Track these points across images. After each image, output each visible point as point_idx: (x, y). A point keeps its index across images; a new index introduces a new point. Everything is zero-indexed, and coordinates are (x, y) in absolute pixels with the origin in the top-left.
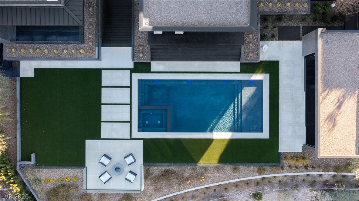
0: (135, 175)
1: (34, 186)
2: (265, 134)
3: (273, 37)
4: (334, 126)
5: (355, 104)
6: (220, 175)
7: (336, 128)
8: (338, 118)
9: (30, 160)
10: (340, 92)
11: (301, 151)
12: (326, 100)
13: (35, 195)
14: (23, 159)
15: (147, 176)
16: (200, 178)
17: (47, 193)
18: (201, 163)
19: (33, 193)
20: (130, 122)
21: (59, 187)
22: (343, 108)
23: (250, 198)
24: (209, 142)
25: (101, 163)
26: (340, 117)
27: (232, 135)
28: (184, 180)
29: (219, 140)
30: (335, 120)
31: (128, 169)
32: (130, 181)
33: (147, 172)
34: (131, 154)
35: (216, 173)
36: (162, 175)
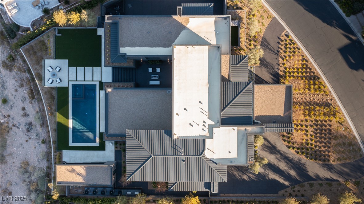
0: (52, 83)
1: (46, 35)
2: (71, 144)
3: (116, 148)
4: (70, 172)
5: (79, 181)
6: (53, 123)
7: (69, 172)
8: (73, 173)
9: (58, 33)
10: (85, 175)
11: (63, 161)
12: (81, 168)
13: (42, 35)
14: (58, 29)
15: (52, 88)
16: (50, 113)
17: (43, 41)
18: (58, 114)
19: (43, 34)
20: (76, 81)
21: (46, 46)
22: (78, 176)
23: (43, 138)
24: (67, 118)
25: (57, 68)
26: (74, 174)
27: (71, 128)
28: (50, 106)
29: (68, 122)
30: (73, 172)
31: (54, 79)
32: (48, 81)
33: (53, 88)
34: (61, 81)
35: (53, 121)
36: (52, 95)
